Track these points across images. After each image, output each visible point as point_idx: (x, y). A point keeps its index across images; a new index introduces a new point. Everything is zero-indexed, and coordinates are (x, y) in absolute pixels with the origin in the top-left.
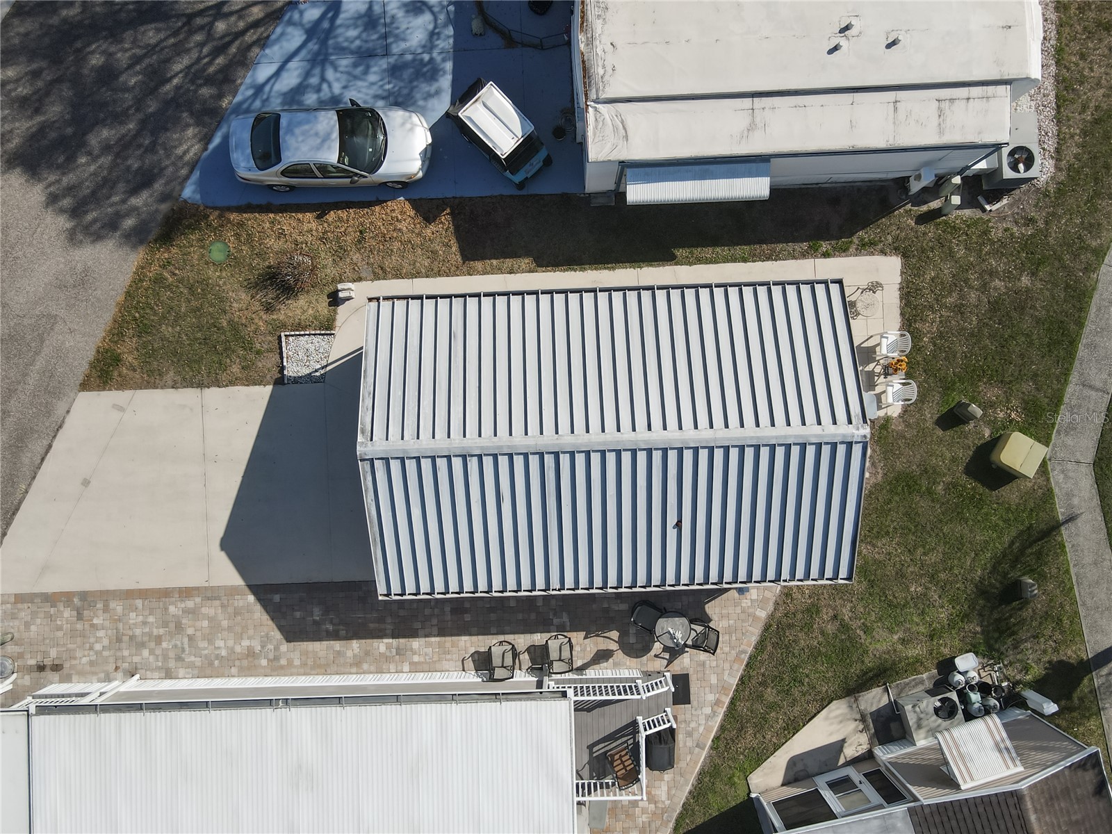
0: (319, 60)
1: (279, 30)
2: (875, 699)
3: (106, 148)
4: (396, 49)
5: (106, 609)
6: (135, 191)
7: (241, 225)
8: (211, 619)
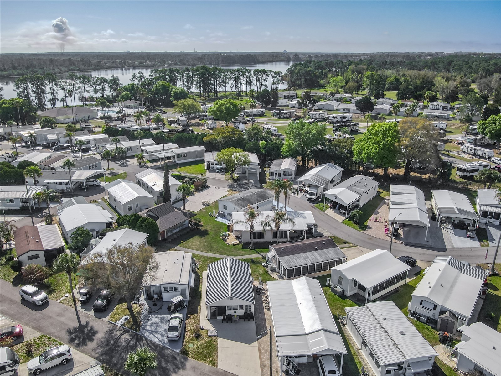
0: (156, 332)
1: (149, 338)
2: (270, 272)
3: (166, 364)
4: (157, 322)
5: (264, 362)
6: (176, 359)
7: (186, 342)
8: (264, 345)
